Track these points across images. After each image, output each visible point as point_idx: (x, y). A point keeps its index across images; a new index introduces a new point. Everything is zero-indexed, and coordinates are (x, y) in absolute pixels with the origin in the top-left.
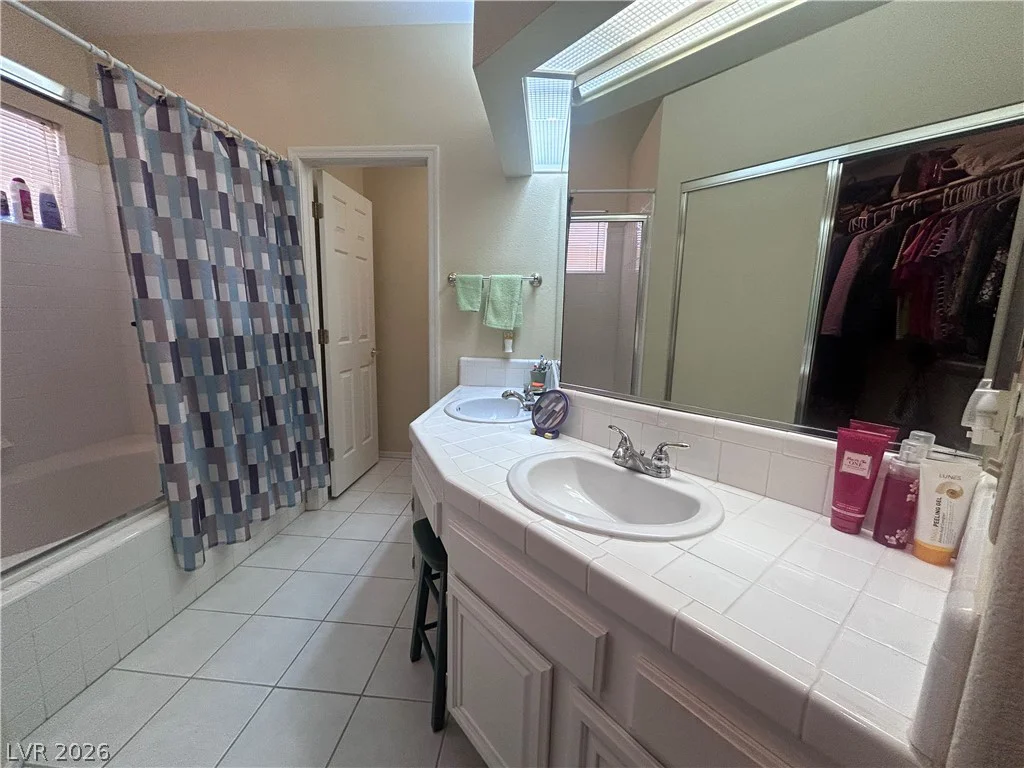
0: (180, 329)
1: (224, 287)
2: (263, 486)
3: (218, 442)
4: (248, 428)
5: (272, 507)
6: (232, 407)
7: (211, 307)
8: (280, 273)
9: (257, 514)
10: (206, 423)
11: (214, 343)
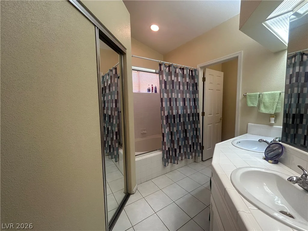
0: (169, 112)
1: (178, 103)
2: (182, 152)
3: (173, 139)
4: (180, 136)
5: (184, 157)
6: (177, 131)
7: (174, 108)
8: (192, 98)
9: (180, 158)
10: (172, 133)
11: (174, 116)
